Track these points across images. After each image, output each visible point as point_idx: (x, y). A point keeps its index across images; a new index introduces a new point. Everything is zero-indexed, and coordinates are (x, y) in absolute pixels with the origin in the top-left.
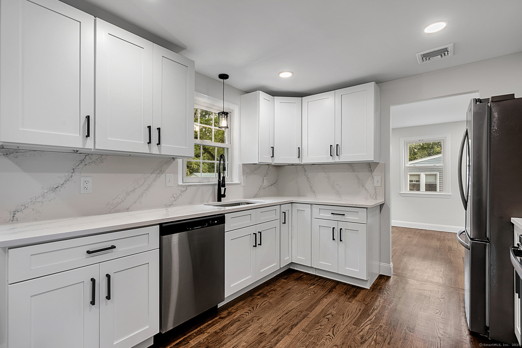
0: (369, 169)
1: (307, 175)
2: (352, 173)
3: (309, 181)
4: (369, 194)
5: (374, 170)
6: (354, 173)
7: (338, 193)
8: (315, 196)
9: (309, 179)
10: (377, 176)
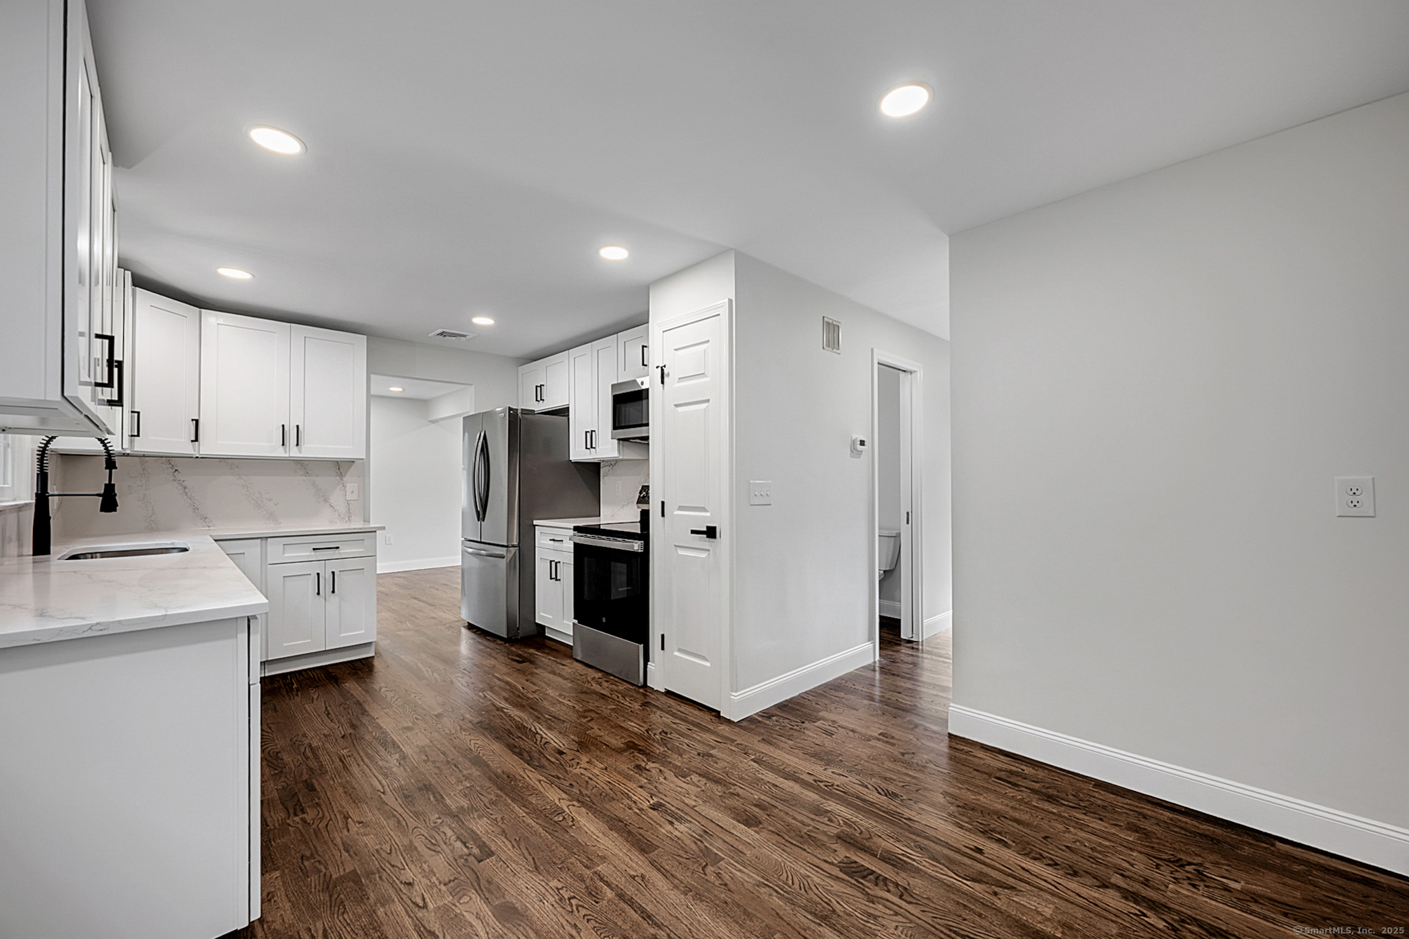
0: (338, 471)
1: (182, 480)
2: (304, 478)
3: (189, 494)
4: (337, 514)
5: (346, 473)
6: (308, 477)
7: (271, 517)
8: (209, 527)
9: (187, 490)
10: (351, 483)
